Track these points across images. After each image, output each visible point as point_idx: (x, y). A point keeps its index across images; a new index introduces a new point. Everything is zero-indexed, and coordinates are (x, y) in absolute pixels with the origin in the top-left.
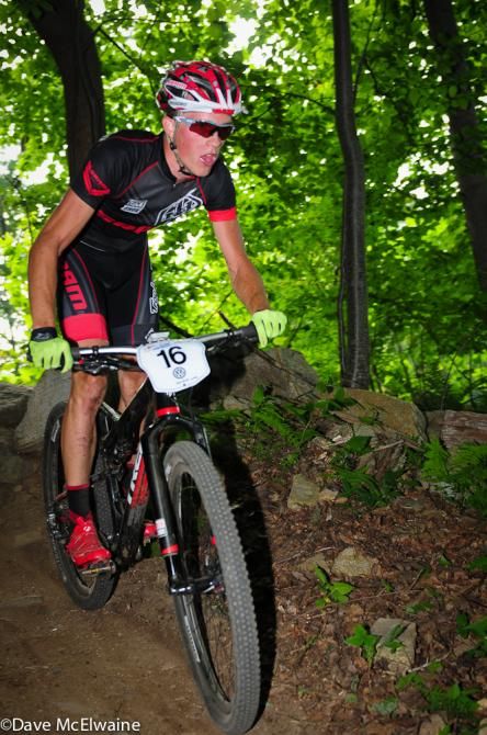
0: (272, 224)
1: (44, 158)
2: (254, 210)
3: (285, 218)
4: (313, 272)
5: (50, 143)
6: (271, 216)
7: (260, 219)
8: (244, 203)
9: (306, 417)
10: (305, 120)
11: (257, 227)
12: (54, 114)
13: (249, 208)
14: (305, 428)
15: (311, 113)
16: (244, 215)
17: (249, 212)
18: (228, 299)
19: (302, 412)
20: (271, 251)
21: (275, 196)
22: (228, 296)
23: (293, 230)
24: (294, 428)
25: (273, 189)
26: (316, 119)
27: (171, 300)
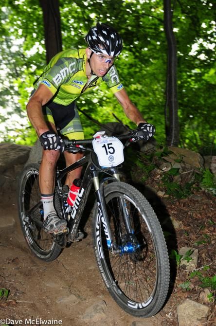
0: (136, 72)
1: (34, 44)
2: (128, 66)
3: (141, 69)
4: (154, 94)
5: (37, 38)
6: (135, 69)
7: (130, 70)
8: (123, 63)
9: (151, 160)
10: (150, 25)
11: (129, 74)
12: (38, 25)
13: (126, 65)
14: (150, 165)
15: (153, 22)
16: (123, 69)
17: (126, 67)
18: (117, 106)
19: (149, 157)
20: (135, 84)
21: (137, 60)
22: (116, 105)
23: (145, 75)
24: (145, 164)
25: (136, 57)
26: (154, 24)
27: (91, 107)
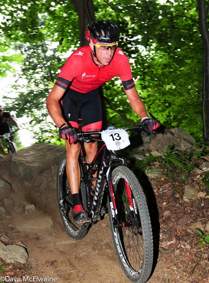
0: (171, 72)
1: (70, 47)
2: (162, 66)
3: (176, 70)
4: (189, 93)
5: (72, 41)
6: (169, 69)
7: (165, 70)
8: (157, 64)
9: (190, 160)
10: (184, 26)
11: (163, 74)
12: (74, 28)
13: (160, 66)
14: (190, 164)
15: (187, 23)
16: (157, 69)
17: (160, 68)
18: (151, 106)
19: (188, 157)
20: (169, 84)
21: (171, 60)
22: (151, 105)
23: (179, 75)
24: (185, 164)
25: (171, 57)
26: (189, 25)
27: (126, 107)
